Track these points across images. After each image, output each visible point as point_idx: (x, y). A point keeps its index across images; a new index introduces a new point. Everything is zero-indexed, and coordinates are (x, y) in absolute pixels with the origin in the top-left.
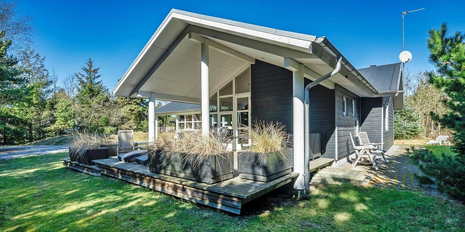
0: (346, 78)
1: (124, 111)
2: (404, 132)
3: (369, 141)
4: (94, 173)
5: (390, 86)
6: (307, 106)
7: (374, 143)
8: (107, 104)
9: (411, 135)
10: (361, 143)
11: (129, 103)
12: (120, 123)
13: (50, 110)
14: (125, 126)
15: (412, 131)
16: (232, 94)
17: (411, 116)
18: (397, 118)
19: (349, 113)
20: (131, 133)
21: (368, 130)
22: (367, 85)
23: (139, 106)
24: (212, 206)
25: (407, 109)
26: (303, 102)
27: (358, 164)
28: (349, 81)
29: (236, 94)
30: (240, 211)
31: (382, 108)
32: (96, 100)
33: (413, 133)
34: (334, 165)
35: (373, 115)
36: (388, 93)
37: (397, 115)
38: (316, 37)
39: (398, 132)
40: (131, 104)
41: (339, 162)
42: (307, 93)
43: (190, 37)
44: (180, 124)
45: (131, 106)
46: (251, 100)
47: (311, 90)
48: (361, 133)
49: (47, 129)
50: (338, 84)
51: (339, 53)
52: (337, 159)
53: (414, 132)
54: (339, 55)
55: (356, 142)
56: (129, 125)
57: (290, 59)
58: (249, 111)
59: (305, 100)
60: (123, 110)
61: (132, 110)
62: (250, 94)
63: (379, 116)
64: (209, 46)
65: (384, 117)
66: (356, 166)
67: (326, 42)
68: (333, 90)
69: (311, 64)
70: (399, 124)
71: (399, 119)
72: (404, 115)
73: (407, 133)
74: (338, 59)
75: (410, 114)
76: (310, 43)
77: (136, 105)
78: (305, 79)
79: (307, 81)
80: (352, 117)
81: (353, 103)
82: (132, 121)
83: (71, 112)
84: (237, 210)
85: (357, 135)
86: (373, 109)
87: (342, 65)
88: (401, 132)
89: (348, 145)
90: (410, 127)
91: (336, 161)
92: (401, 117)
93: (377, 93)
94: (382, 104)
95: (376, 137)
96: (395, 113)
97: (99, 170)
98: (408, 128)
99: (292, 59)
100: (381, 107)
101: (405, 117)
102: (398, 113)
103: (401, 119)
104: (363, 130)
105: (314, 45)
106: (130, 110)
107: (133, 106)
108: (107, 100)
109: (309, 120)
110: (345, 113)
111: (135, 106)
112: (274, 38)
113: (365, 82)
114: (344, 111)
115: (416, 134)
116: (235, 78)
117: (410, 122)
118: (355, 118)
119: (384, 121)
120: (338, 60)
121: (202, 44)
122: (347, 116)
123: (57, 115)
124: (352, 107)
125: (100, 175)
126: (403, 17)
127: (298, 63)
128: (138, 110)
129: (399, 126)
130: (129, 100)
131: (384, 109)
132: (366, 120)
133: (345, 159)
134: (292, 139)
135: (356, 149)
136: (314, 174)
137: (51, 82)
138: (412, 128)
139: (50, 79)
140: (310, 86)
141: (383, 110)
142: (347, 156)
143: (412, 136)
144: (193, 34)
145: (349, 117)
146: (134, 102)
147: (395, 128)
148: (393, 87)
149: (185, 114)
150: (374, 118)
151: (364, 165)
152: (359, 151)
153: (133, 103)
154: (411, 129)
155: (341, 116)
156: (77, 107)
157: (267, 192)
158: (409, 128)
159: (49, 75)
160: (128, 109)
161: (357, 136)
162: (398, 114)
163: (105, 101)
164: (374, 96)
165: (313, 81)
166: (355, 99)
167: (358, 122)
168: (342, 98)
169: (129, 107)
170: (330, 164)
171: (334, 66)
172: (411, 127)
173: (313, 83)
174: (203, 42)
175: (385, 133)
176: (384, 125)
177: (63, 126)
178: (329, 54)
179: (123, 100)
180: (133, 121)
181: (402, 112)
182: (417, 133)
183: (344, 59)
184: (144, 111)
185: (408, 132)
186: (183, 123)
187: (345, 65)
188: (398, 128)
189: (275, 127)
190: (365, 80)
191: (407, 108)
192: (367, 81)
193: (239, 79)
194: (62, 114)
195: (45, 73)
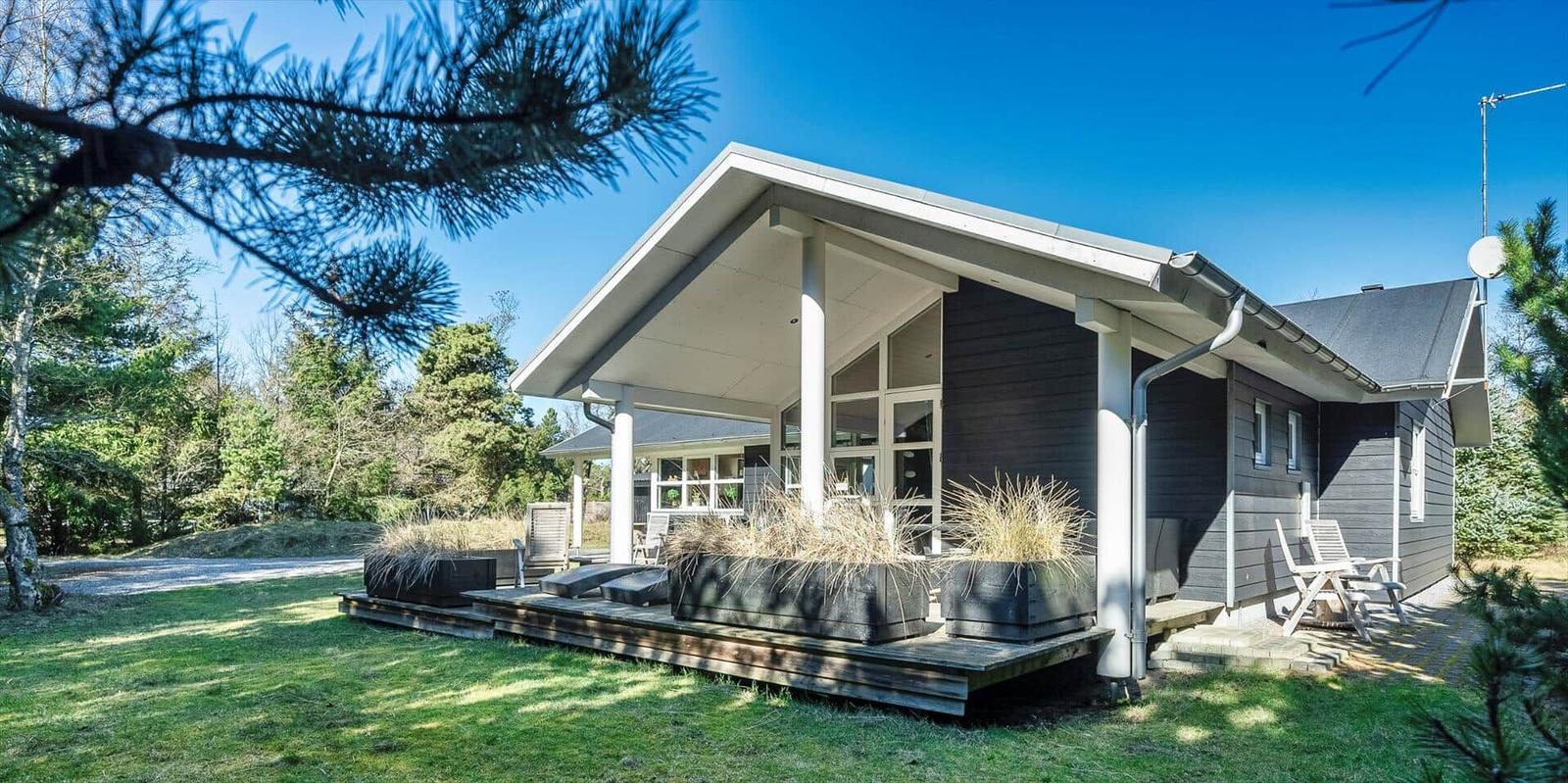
0: (1263, 349)
1: (444, 444)
2: (1501, 530)
3: (1346, 551)
4: (465, 631)
5: (1424, 367)
6: (1141, 433)
7: (1364, 559)
8: (388, 416)
9: (1527, 541)
10: (1318, 557)
11: (465, 411)
12: (427, 486)
13: (205, 435)
14: (447, 497)
15: (1534, 529)
16: (877, 389)
17: (1527, 471)
18: (1473, 477)
19: (1277, 456)
20: (563, 512)
21: (1346, 516)
22: (1335, 364)
23: (497, 425)
24: (881, 701)
25: (1513, 444)
26: (1129, 422)
27: (1302, 625)
28: (1271, 356)
29: (889, 391)
30: (963, 706)
31: (1397, 440)
32: (351, 401)
33: (1537, 537)
34: (1222, 619)
35: (1364, 465)
36: (1414, 389)
37: (1471, 466)
38: (1171, 251)
39: (1478, 530)
40: (469, 416)
41: (1240, 615)
42: (1141, 394)
43: (774, 221)
44: (665, 489)
45: (471, 423)
46: (941, 411)
47: (1153, 388)
48: (1318, 522)
49: (193, 501)
50: (1236, 363)
51: (1238, 286)
52: (1230, 604)
53: (1542, 530)
54: (1237, 290)
55: (1301, 554)
56: (462, 491)
57: (1091, 301)
58: (936, 445)
59: (1134, 416)
60: (441, 437)
61: (475, 440)
62: (941, 391)
63: (1384, 466)
64: (827, 244)
65: (1406, 471)
66: (1296, 629)
67: (1200, 263)
68: (1221, 383)
69: (1153, 312)
70: (1481, 502)
71: (1483, 483)
72: (1501, 469)
73: (1514, 533)
74: (1234, 301)
75: (1525, 463)
76: (1156, 267)
77: (488, 420)
78: (1134, 351)
79: (1141, 361)
80: (1288, 469)
81: (1292, 422)
82: (469, 478)
83: (275, 444)
84: (956, 705)
85: (1306, 530)
86: (1362, 443)
87: (1244, 312)
88: (1490, 531)
89: (1269, 563)
90: (1524, 513)
91: (1229, 610)
92: (1489, 472)
93: (1377, 389)
94: (1396, 425)
95: (1373, 539)
96: (1463, 459)
97: (489, 621)
98: (1515, 517)
99: (1100, 299)
100: (1393, 437)
101: (1508, 472)
102: (1479, 460)
103: (1488, 479)
104: (1326, 515)
105: (1167, 273)
106: (468, 437)
107: (478, 422)
108: (385, 404)
109: (1147, 476)
110: (1259, 458)
111: (486, 425)
112: (1053, 249)
113: (1326, 358)
114: (1256, 448)
115: (1549, 539)
116: (889, 337)
117: (1523, 493)
118: (1299, 473)
119: (1405, 486)
120: (1233, 305)
121: (807, 241)
122: (1270, 465)
123: (230, 456)
124: (1288, 434)
125: (491, 636)
126: (1483, 113)
127: (1115, 310)
128: (497, 438)
129: (1481, 507)
130: (465, 405)
131: (1401, 441)
132: (1335, 478)
133: (1260, 609)
134: (1092, 528)
135: (1298, 575)
136: (1157, 642)
137: (207, 338)
138: (1534, 516)
139: (204, 327)
140: (1150, 374)
141: (1401, 445)
142: (1269, 597)
143: (1532, 547)
144: (784, 212)
145: (1276, 470)
146: (482, 410)
147: (1459, 517)
148: (1434, 370)
149: (686, 454)
150: (1366, 474)
151: (1325, 628)
152: (1308, 582)
153: (478, 412)
154: (1529, 520)
155: (1247, 467)
156: (287, 427)
157: (1026, 671)
158: (1520, 517)
159: (204, 314)
160: (463, 434)
161: (1304, 534)
162: (1480, 464)
163: (379, 407)
164: (1367, 399)
165: (1161, 360)
166: (1297, 409)
167: (1307, 485)
168: (1251, 408)
169: (464, 427)
170: (1209, 617)
171: (1222, 320)
172: (1530, 512)
173: (1158, 367)
174: (809, 235)
175: (1408, 527)
176: (1405, 500)
177: (246, 491)
178: (1206, 289)
179: (444, 403)
180: (474, 479)
181: (1495, 455)
182: (1551, 534)
183: (1251, 299)
184: (516, 443)
185: (1517, 530)
186: (675, 488)
187: (1257, 315)
188: (1478, 515)
189: (1045, 493)
190: (1326, 349)
191: (1513, 440)
192: (1332, 353)
193: (899, 340)
194: (247, 453)
195: (191, 308)
